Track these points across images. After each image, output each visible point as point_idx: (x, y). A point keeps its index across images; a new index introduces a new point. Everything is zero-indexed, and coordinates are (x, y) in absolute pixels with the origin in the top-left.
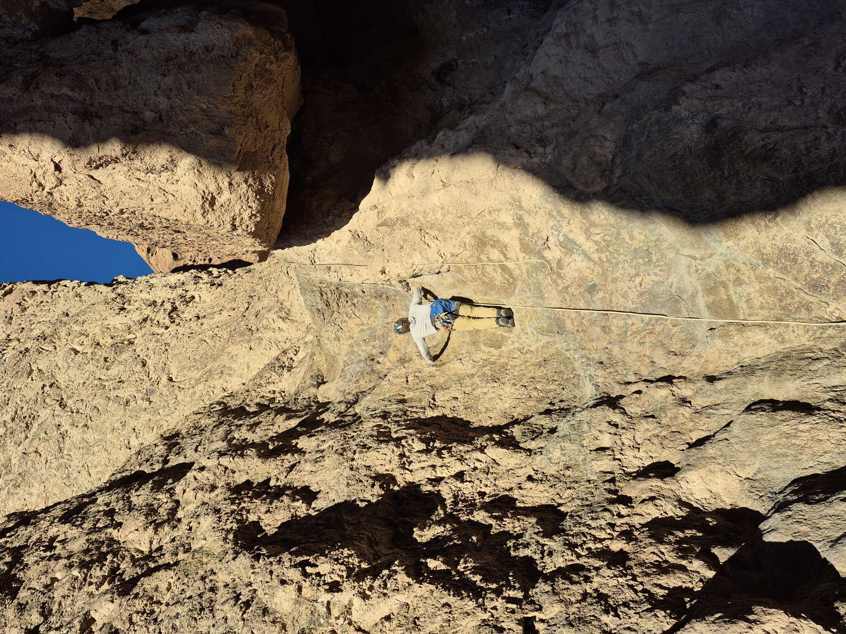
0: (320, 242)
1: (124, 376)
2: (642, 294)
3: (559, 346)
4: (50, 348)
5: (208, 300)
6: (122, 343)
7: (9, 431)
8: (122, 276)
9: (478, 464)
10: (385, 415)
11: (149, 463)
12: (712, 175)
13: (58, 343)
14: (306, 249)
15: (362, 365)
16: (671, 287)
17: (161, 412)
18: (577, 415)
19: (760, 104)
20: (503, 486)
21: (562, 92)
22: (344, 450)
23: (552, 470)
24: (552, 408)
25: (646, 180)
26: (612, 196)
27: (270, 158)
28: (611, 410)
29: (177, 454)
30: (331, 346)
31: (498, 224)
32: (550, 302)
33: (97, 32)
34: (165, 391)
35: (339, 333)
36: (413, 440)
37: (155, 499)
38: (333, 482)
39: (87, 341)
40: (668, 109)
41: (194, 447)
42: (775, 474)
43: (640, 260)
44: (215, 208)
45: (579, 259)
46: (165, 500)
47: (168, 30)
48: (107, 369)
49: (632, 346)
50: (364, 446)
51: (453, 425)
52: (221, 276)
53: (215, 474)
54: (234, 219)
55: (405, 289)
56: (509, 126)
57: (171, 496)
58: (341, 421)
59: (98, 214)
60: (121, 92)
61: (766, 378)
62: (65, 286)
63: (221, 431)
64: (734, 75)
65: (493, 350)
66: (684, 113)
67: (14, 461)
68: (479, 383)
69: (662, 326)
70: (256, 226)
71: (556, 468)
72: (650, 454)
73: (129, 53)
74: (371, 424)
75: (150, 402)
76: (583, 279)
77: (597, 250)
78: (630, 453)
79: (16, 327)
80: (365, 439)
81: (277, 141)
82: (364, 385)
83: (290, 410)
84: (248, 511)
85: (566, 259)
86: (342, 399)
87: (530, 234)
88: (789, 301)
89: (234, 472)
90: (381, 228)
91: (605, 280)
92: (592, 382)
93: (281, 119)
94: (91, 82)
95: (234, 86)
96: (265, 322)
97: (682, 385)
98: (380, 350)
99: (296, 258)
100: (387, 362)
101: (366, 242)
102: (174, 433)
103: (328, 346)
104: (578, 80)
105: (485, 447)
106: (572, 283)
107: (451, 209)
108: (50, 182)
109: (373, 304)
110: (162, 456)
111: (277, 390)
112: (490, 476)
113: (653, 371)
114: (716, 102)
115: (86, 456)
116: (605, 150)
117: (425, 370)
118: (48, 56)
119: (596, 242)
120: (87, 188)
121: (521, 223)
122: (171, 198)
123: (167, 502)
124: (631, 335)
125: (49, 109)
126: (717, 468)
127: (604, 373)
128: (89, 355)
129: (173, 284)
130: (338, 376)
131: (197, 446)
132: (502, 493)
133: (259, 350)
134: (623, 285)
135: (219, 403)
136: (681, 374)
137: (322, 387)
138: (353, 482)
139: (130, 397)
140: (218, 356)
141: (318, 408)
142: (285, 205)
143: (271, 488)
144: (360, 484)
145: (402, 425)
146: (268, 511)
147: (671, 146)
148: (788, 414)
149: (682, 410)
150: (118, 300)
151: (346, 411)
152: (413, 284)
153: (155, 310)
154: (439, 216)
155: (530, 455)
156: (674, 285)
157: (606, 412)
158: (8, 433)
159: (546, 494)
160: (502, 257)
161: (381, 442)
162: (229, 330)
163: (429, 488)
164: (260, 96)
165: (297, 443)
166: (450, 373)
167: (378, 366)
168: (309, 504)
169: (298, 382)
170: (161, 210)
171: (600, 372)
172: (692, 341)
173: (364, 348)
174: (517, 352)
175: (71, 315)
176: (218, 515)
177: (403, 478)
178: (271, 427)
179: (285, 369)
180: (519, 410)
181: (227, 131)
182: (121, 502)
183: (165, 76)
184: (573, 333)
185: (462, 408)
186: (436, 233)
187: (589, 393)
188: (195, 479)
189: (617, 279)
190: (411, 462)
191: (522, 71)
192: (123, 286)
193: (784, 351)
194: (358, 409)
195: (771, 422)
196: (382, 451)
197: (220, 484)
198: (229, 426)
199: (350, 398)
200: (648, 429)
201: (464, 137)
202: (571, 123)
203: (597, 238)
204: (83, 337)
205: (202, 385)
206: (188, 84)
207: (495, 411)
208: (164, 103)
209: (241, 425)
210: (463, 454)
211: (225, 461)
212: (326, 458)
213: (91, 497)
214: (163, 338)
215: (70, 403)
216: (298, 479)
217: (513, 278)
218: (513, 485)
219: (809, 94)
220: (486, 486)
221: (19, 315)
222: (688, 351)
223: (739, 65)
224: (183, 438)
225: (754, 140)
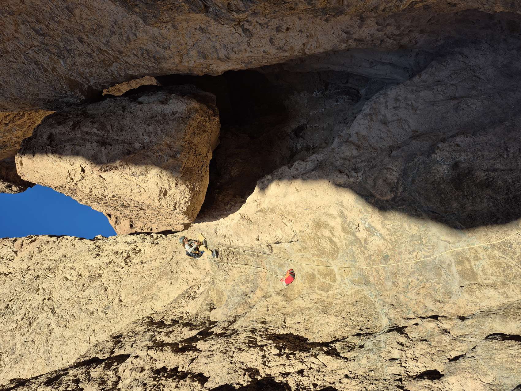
0: (221, 220)
1: (93, 296)
2: (417, 263)
3: (365, 293)
4: (52, 276)
5: (149, 252)
6: (95, 276)
7: (18, 326)
8: (100, 235)
9: (313, 365)
10: (253, 331)
11: (102, 353)
12: (457, 194)
13: (57, 273)
14: (213, 224)
15: (239, 298)
16: (435, 259)
17: (112, 320)
18: (377, 337)
19: (483, 156)
20: (329, 380)
21: (367, 144)
22: (227, 350)
23: (361, 372)
24: (361, 332)
25: (418, 194)
26: (397, 202)
27: (200, 171)
28: (399, 334)
29: (120, 348)
30: (220, 285)
31: (329, 215)
32: (360, 264)
33: (115, 102)
34: (116, 307)
35: (227, 277)
36: (271, 347)
37: (105, 374)
38: (219, 371)
39: (74, 273)
40: (429, 156)
41: (131, 344)
42: (506, 381)
43: (416, 242)
44: (166, 197)
45: (378, 239)
46: (111, 376)
47: (153, 102)
48: (84, 291)
49: (412, 295)
50: (240, 349)
51: (296, 340)
52: (158, 238)
53: (144, 361)
54: (176, 204)
55: (270, 251)
56: (336, 161)
57: (116, 373)
58: (225, 333)
59: (100, 197)
60: (124, 133)
61: (497, 319)
62: (67, 239)
63: (149, 335)
64: (467, 140)
65: (323, 293)
66: (439, 159)
67: (18, 346)
68: (314, 313)
69: (431, 283)
70: (187, 208)
71: (363, 370)
72: (424, 364)
73: (131, 113)
74: (244, 336)
75: (106, 314)
76: (381, 252)
77: (389, 234)
78: (411, 363)
79: (34, 262)
80: (240, 344)
81: (204, 162)
82: (240, 311)
83: (191, 325)
84: (164, 386)
85: (370, 239)
86: (226, 319)
87: (348, 222)
88: (509, 272)
89: (156, 361)
90: (258, 213)
91: (394, 253)
92: (387, 317)
93: (208, 151)
94: (109, 127)
95: (185, 132)
96: (181, 267)
97: (444, 321)
98: (251, 289)
99: (206, 228)
100: (254, 298)
101: (249, 221)
102: (119, 335)
103: (219, 285)
104: (377, 138)
105: (318, 355)
106: (374, 253)
107: (301, 205)
108: (77, 178)
109: (249, 259)
110: (110, 349)
111: (185, 311)
112: (320, 373)
113: (425, 312)
114: (457, 154)
115: (62, 346)
116: (393, 177)
117: (280, 303)
118: (87, 113)
119: (388, 229)
120: (97, 182)
121: (342, 215)
122: (142, 190)
123: (113, 377)
124: (411, 288)
125: (84, 139)
126: (468, 375)
127: (394, 311)
128: (74, 282)
129: (130, 242)
130: (224, 304)
131: (133, 344)
132: (328, 385)
133: (176, 285)
134: (405, 257)
135: (148, 318)
136: (443, 314)
137: (213, 311)
138: (232, 372)
139: (94, 310)
140: (151, 287)
141: (210, 325)
142: (204, 198)
143: (179, 372)
144: (236, 373)
145: (264, 338)
146: (176, 387)
147: (432, 176)
148: (512, 342)
149: (444, 337)
150: (96, 249)
151: (228, 327)
152: (275, 248)
153: (117, 257)
154: (294, 208)
155: (347, 361)
156: (437, 259)
157: (396, 336)
158: (18, 328)
159: (357, 387)
160: (330, 235)
161: (251, 347)
162: (159, 271)
163: (281, 378)
164: (198, 138)
165: (196, 345)
166: (296, 306)
167: (249, 300)
168: (203, 384)
169: (198, 307)
170: (136, 196)
171: (392, 311)
172: (450, 294)
173: (241, 287)
174: (338, 295)
175: (67, 256)
176: (145, 387)
177: (264, 372)
178: (180, 334)
179: (191, 298)
180: (340, 333)
181: (179, 156)
182: (84, 375)
183: (149, 126)
184: (374, 285)
185: (303, 329)
186: (291, 217)
187: (385, 323)
188: (132, 363)
189: (402, 252)
190: (270, 361)
191: (344, 132)
192: (100, 241)
193: (508, 303)
194: (235, 326)
195: (502, 347)
196: (251, 353)
197: (147, 367)
198: (154, 332)
199: (231, 319)
200: (423, 348)
201: (310, 165)
202: (372, 160)
203: (389, 227)
204: (73, 270)
205: (139, 305)
206: (161, 130)
207: (324, 332)
208: (146, 139)
209: (161, 332)
210: (303, 358)
211: (151, 353)
212: (215, 355)
213: (65, 371)
214: (119, 274)
215: (58, 311)
216: (196, 368)
217: (337, 248)
218: (336, 381)
219: (512, 152)
220: (318, 380)
221: (37, 255)
222: (447, 300)
223: (470, 135)
224: (124, 338)
225: (481, 175)
